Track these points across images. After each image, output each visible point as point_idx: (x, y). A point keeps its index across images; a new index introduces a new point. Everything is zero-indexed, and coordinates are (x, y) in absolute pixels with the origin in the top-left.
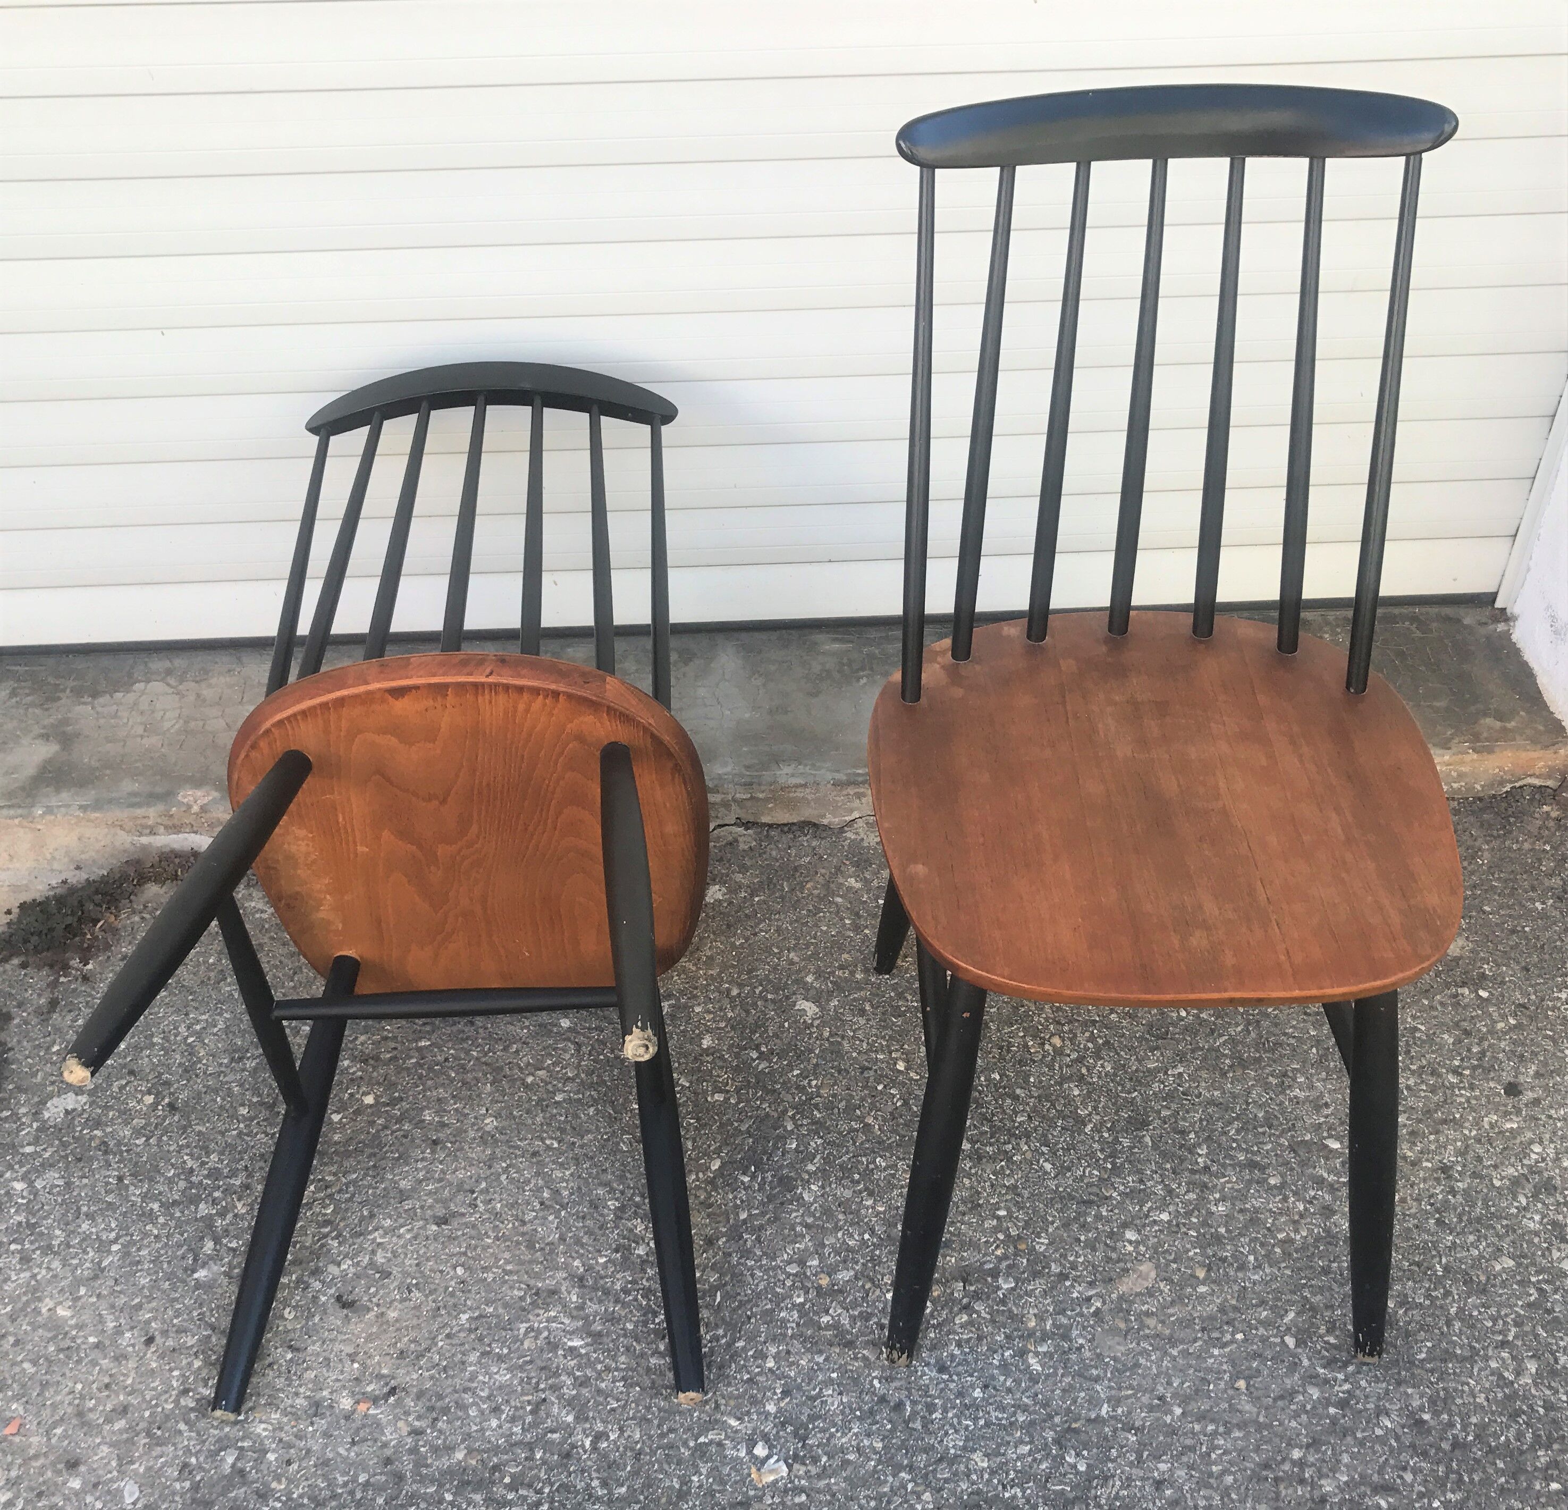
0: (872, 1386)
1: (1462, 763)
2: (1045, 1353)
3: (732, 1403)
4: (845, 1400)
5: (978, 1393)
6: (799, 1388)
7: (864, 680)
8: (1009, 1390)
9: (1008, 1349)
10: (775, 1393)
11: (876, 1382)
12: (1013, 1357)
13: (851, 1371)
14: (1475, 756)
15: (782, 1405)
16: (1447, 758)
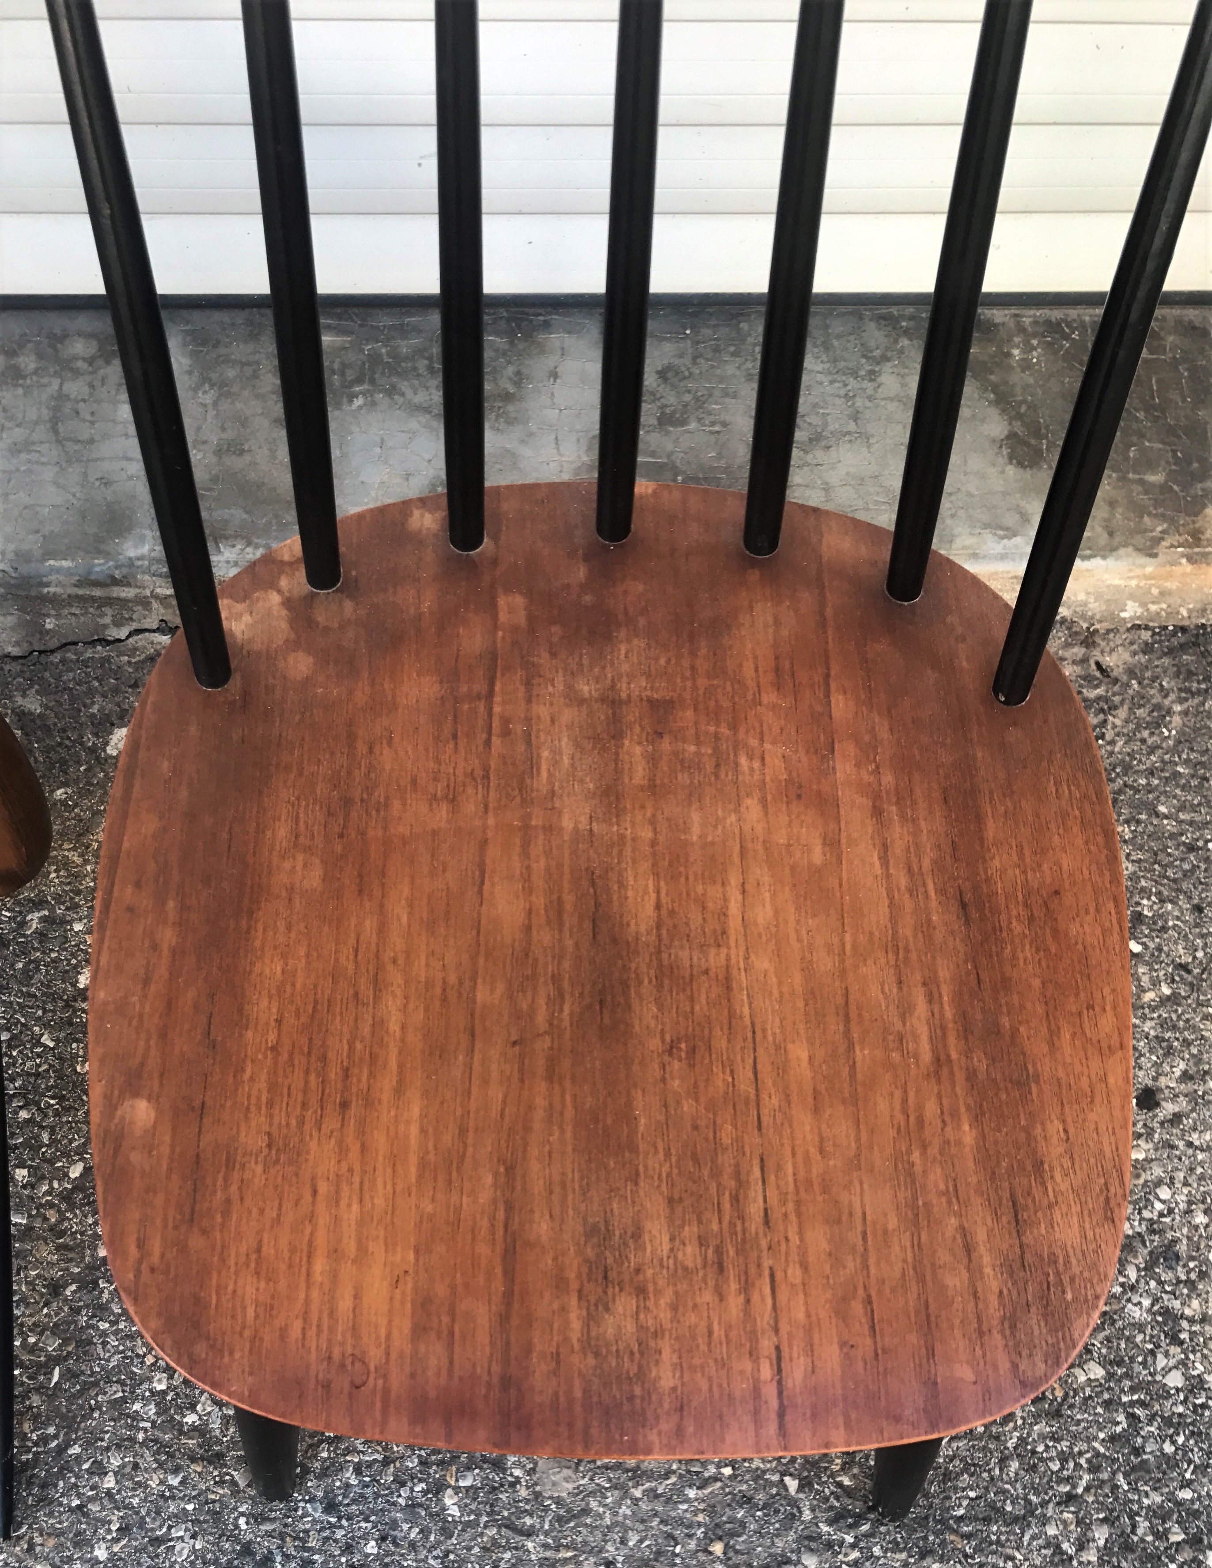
0: (237, 1527)
1: (1169, 576)
2: (468, 1489)
3: (52, 1542)
4: (198, 1547)
5: (371, 1548)
6: (142, 1524)
7: (359, 402)
8: (413, 1546)
9: (421, 1480)
10: (109, 1531)
11: (242, 1521)
12: (425, 1492)
13: (214, 1501)
14: (1189, 568)
15: (116, 1549)
16: (1149, 570)
